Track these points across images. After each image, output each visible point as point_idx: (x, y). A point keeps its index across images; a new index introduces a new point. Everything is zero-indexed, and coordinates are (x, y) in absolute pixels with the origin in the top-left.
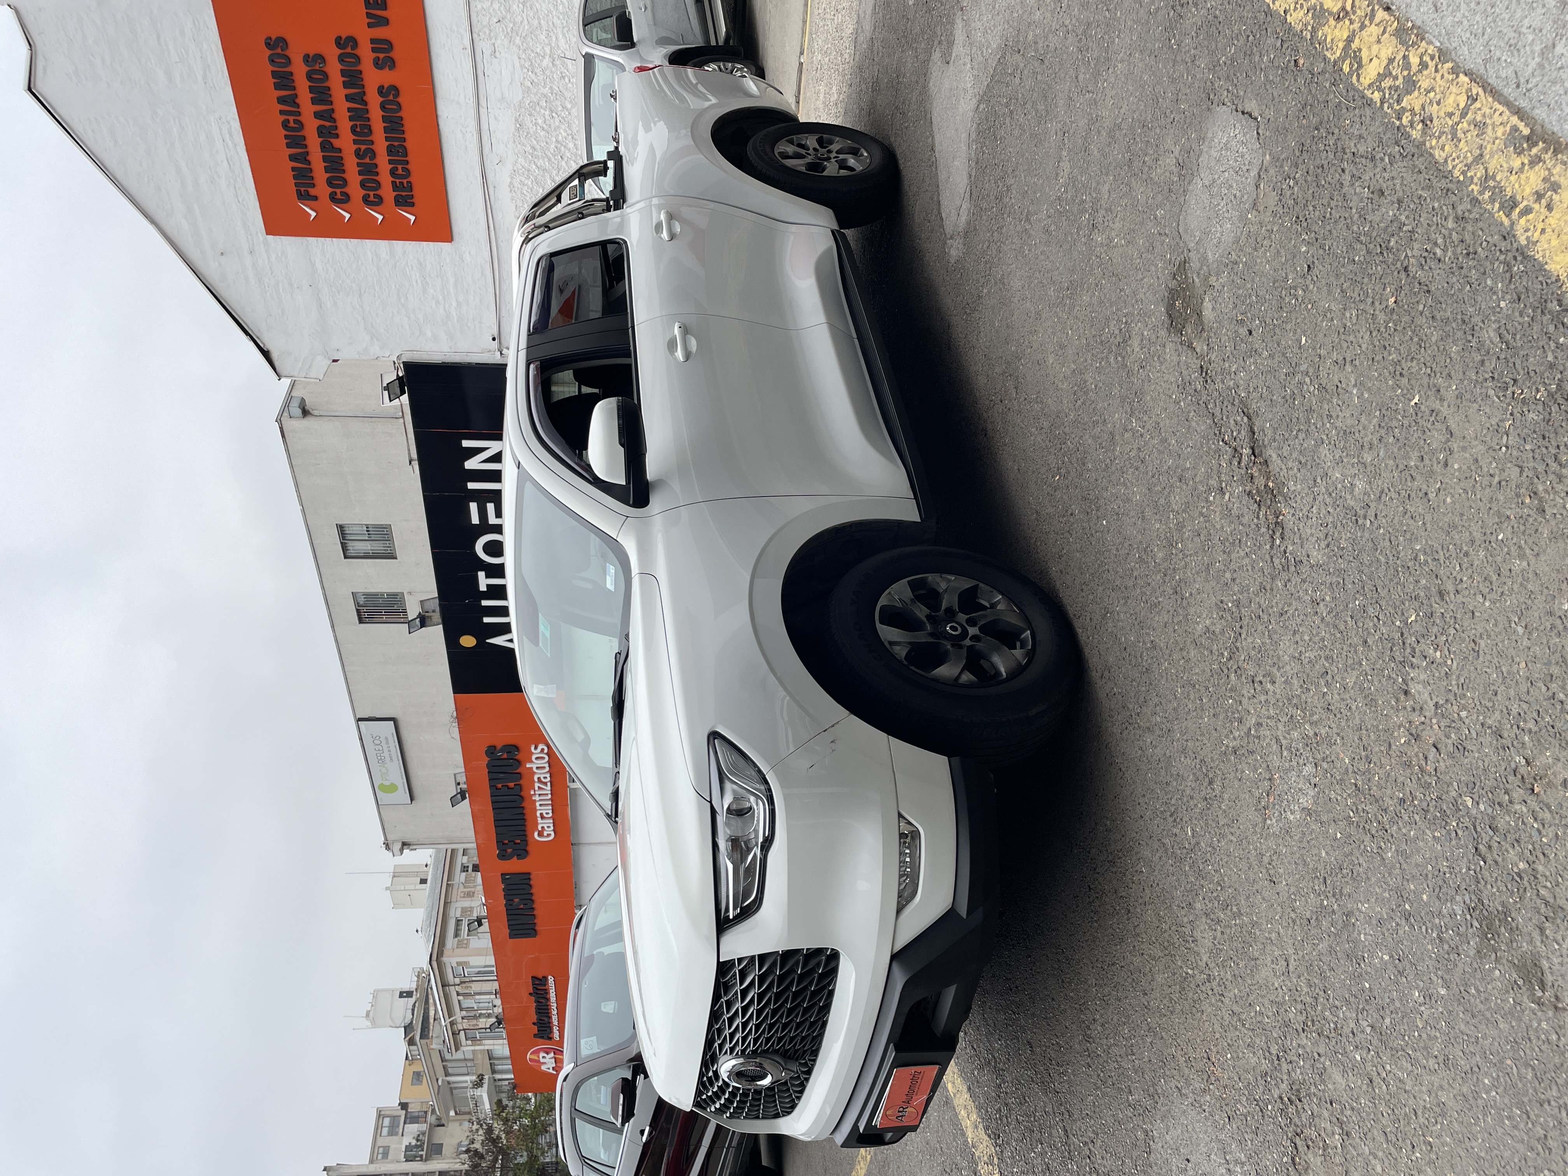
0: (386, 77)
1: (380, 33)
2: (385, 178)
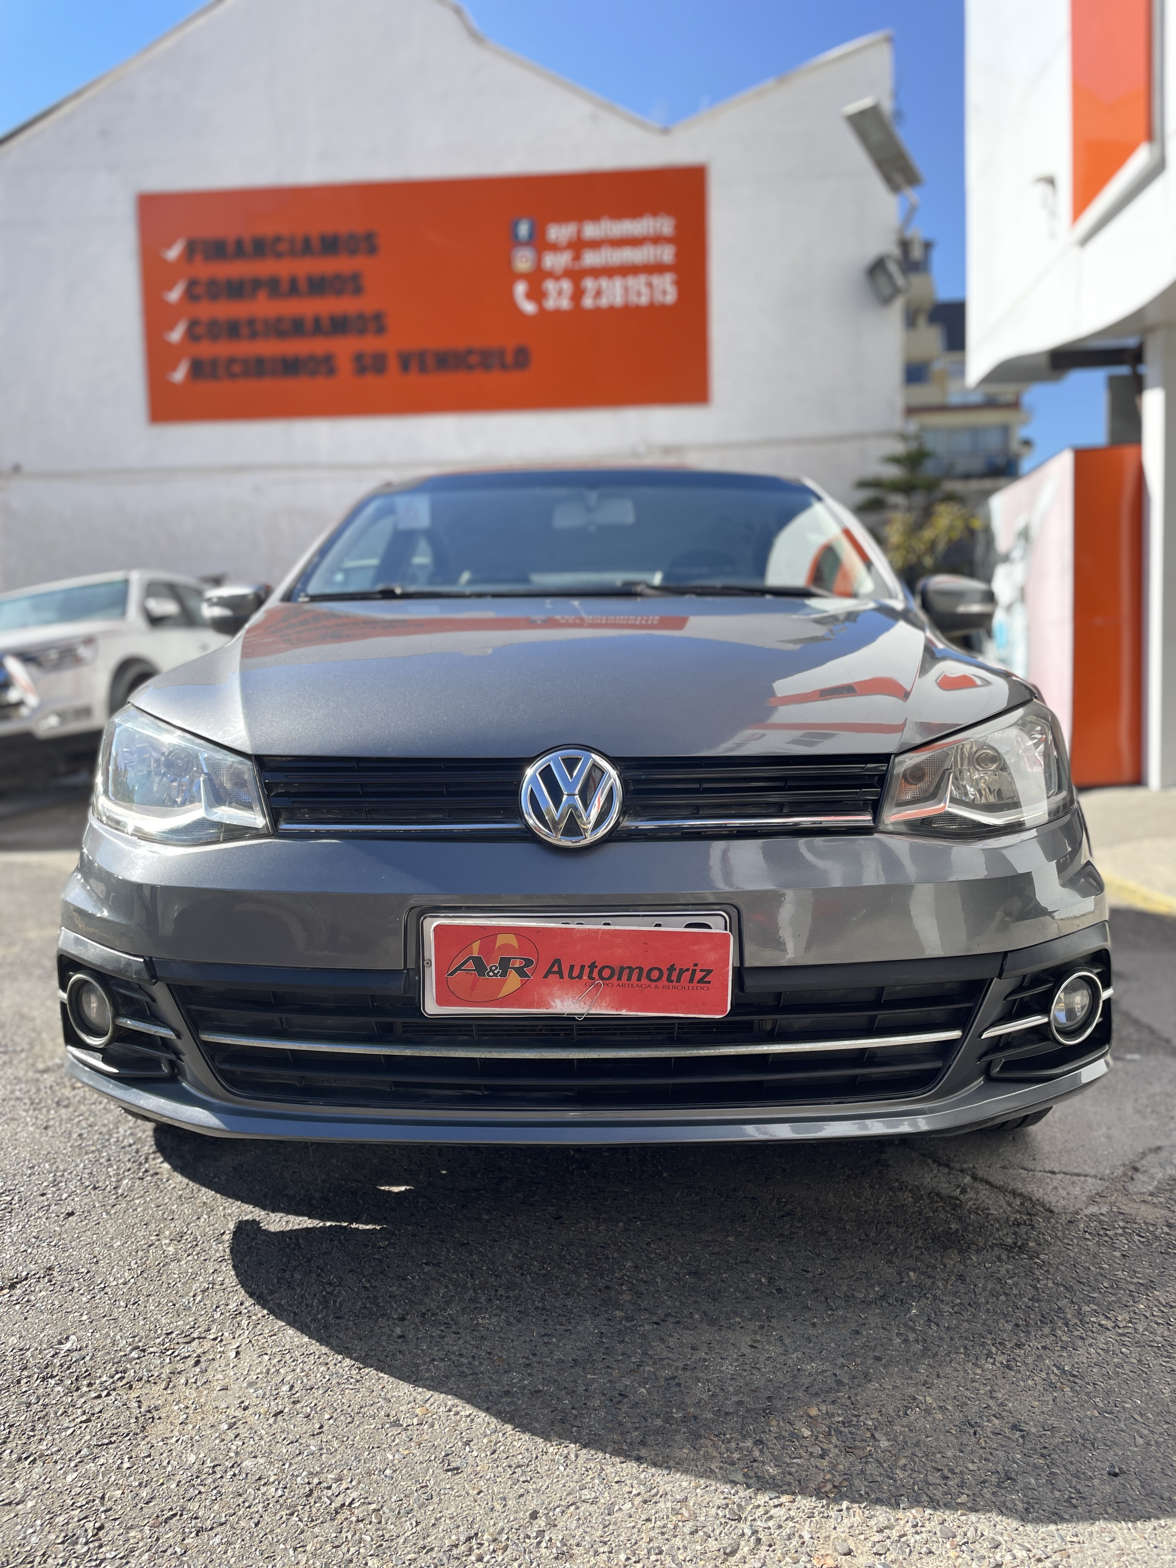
0: (344, 364)
1: (393, 365)
2: (223, 349)
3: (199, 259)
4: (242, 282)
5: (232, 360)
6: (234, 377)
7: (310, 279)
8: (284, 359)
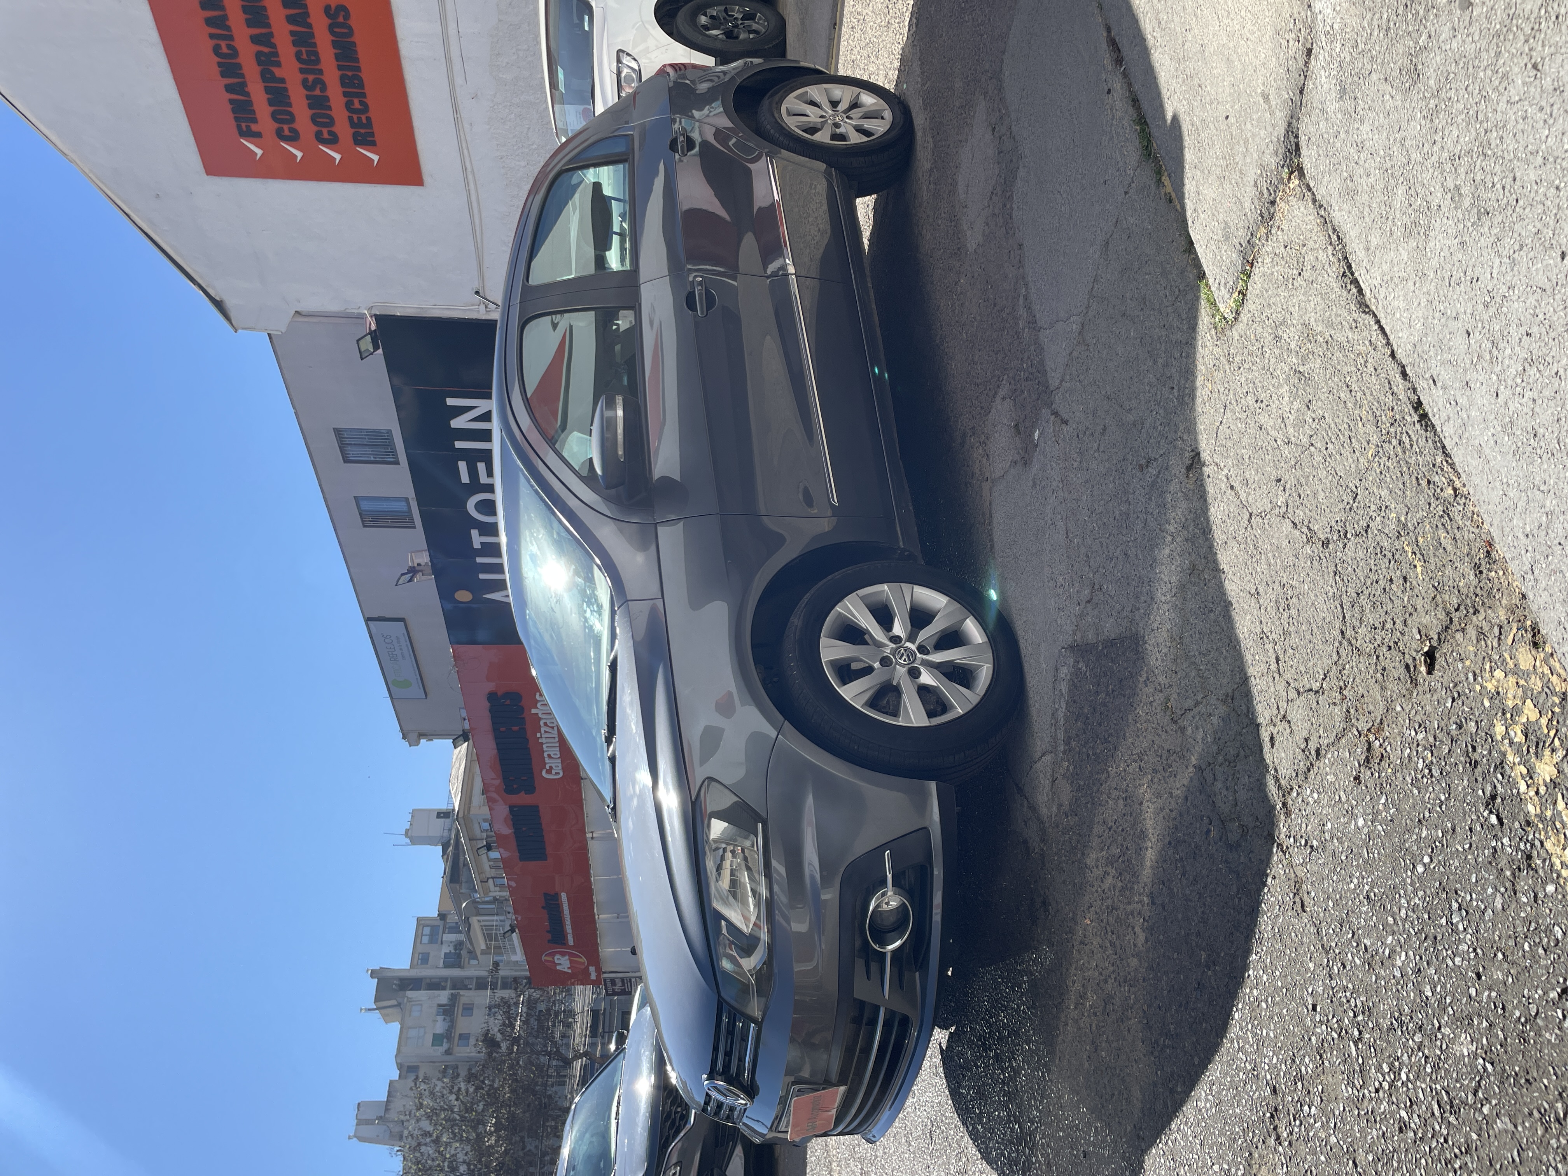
2: (340, 113)
3: (254, 127)
4: (268, 90)
5: (349, 106)
6: (365, 108)
7: (249, 23)
8: (337, 57)
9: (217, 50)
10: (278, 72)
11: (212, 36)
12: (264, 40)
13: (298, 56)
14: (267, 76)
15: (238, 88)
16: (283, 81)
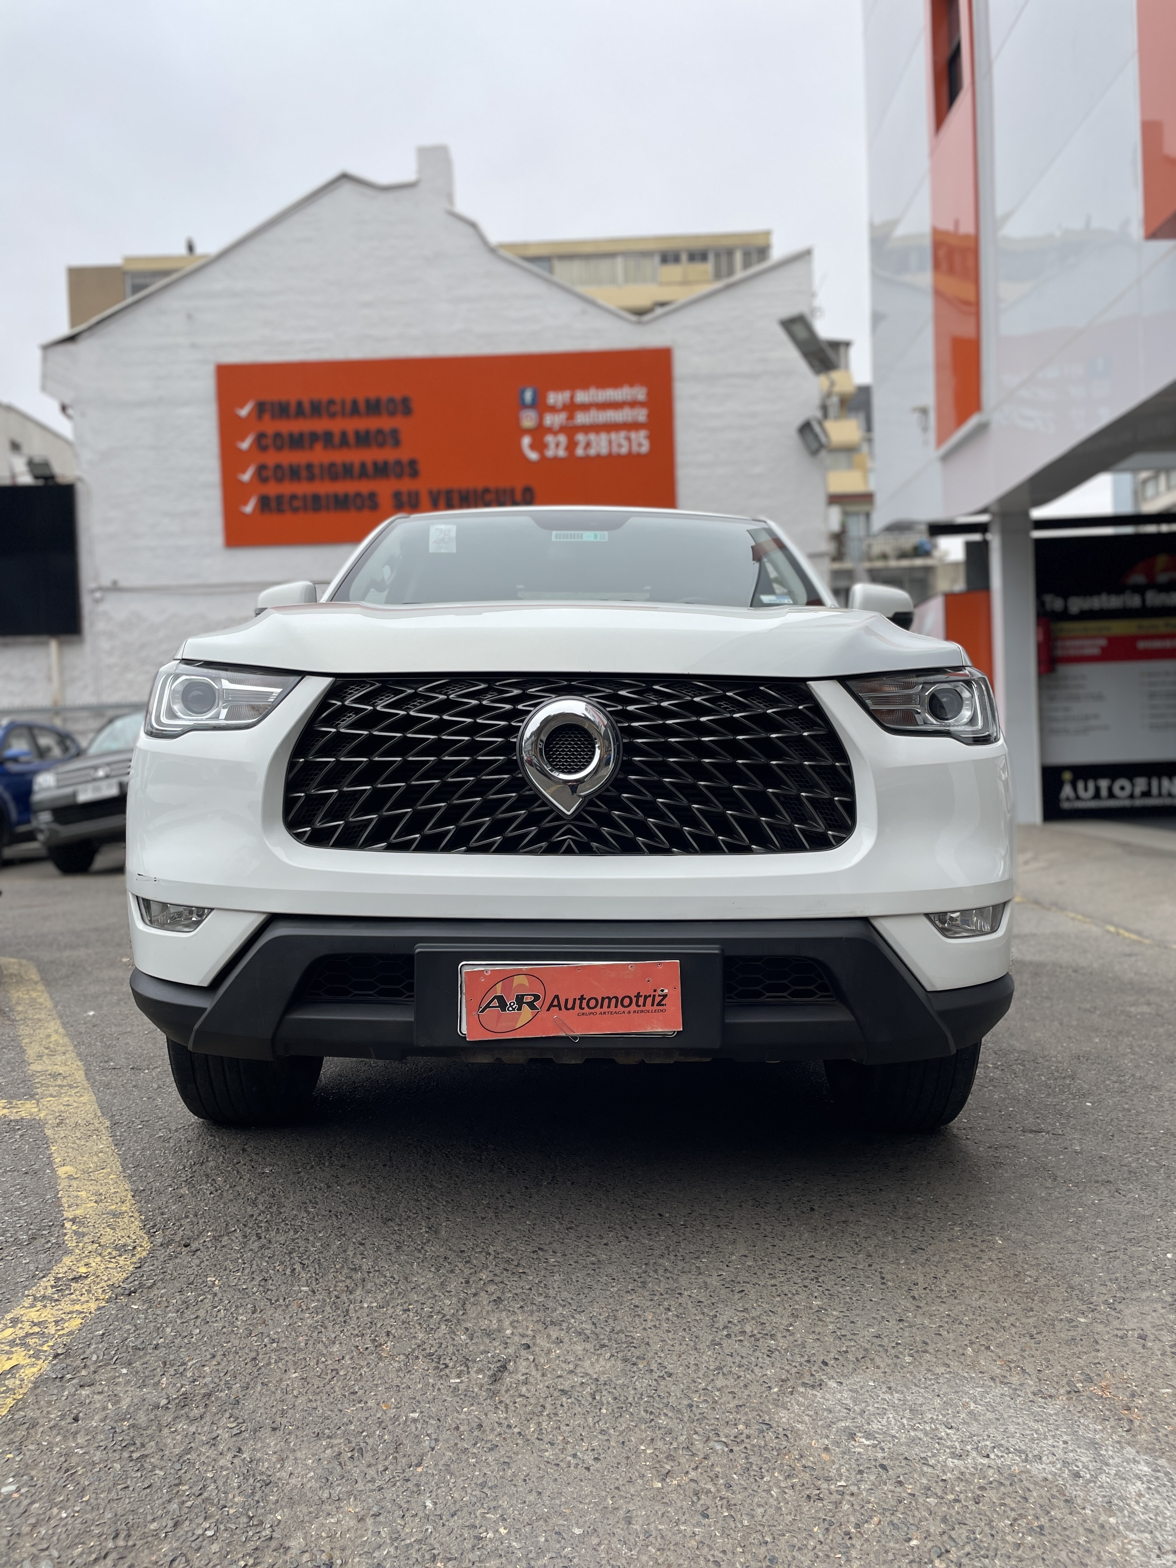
0: (385, 499)
1: (425, 501)
2: (288, 488)
3: (267, 417)
4: (301, 435)
5: (294, 497)
6: (295, 510)
7: (357, 434)
8: (336, 496)
9: (331, 402)
10: (319, 447)
11: (343, 403)
12: (344, 441)
13: (332, 465)
14: (314, 437)
15: (300, 412)
16: (311, 447)
